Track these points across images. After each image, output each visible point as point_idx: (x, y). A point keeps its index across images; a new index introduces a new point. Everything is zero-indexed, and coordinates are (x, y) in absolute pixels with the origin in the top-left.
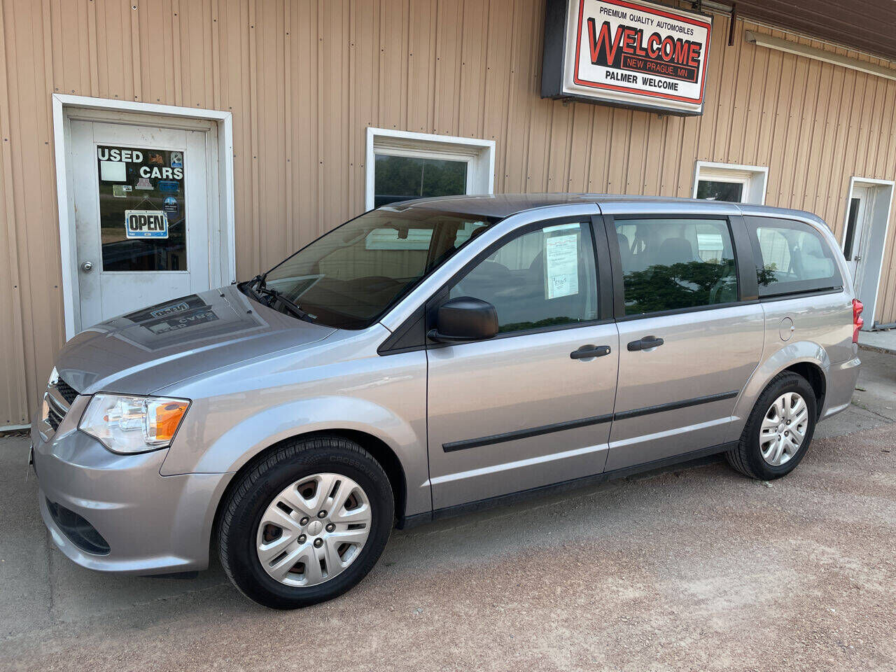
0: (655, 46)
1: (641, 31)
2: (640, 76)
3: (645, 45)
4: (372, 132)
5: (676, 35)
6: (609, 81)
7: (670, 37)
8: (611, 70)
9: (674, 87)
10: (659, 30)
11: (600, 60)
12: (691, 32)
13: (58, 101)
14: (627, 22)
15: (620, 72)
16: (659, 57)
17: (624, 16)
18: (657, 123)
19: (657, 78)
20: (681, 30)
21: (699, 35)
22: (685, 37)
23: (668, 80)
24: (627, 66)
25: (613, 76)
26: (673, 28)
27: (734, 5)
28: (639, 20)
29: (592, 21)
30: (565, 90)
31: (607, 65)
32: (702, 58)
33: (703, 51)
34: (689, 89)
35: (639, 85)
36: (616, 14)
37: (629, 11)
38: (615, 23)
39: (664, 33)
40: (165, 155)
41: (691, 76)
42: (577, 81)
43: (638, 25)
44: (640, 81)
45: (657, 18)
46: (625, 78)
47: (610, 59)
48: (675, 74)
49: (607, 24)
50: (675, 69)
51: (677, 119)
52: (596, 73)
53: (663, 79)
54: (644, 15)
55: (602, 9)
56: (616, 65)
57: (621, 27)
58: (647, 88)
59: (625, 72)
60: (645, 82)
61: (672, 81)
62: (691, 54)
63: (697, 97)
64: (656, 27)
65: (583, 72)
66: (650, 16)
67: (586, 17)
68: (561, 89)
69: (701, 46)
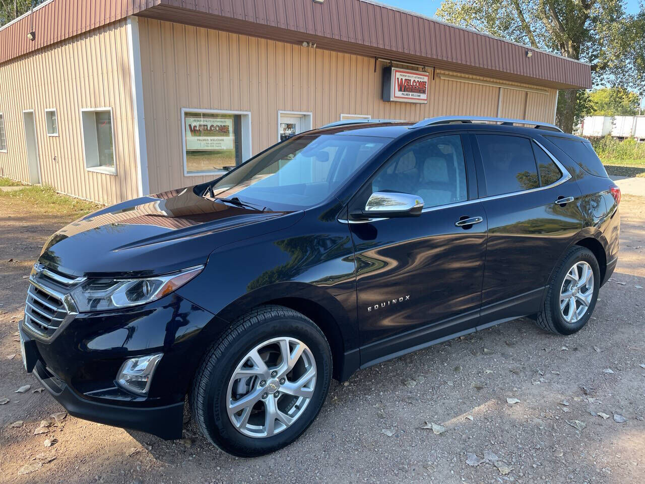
0: (414, 84)
2: (411, 94)
3: (412, 84)
4: (342, 115)
6: (403, 96)
7: (418, 81)
8: (403, 93)
9: (419, 96)
11: (400, 90)
12: (423, 78)
13: (280, 112)
14: (407, 78)
15: (406, 93)
16: (415, 87)
17: (406, 76)
19: (415, 94)
20: (421, 78)
21: (426, 79)
22: (422, 80)
23: (418, 94)
24: (409, 91)
26: (419, 78)
27: (434, 67)
28: (410, 77)
29: (398, 78)
30: (391, 100)
31: (402, 91)
32: (427, 86)
33: (427, 84)
34: (423, 96)
35: (410, 97)
36: (404, 76)
37: (407, 74)
38: (404, 78)
39: (416, 80)
40: (292, 125)
41: (424, 92)
42: (395, 97)
43: (410, 79)
46: (407, 95)
47: (403, 89)
49: (402, 79)
50: (420, 91)
52: (399, 94)
55: (401, 75)
56: (404, 91)
57: (406, 80)
58: (413, 97)
60: (412, 95)
62: (424, 85)
63: (426, 98)
64: (414, 78)
65: (396, 94)
66: (413, 75)
67: (397, 77)
68: (390, 99)
69: (426, 82)
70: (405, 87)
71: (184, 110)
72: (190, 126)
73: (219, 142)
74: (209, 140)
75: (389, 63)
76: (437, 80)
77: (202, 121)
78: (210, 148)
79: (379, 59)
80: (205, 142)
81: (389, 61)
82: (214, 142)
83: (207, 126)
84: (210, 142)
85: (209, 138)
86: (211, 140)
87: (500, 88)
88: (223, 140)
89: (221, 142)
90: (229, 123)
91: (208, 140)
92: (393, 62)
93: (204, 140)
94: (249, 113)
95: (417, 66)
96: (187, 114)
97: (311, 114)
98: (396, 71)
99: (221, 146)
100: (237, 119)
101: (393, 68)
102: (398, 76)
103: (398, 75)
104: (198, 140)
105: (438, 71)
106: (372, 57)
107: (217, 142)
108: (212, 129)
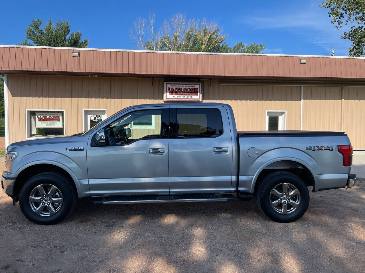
0: (185, 90)
1: (181, 88)
2: (182, 96)
3: (182, 90)
6: (174, 98)
7: (189, 88)
8: (174, 96)
9: (192, 97)
10: (185, 87)
11: (172, 94)
13: (83, 109)
14: (178, 87)
15: (177, 96)
19: (186, 96)
20: (191, 86)
22: (193, 88)
23: (189, 96)
25: (175, 97)
26: (190, 86)
27: (210, 79)
28: (180, 86)
29: (169, 88)
30: (165, 100)
33: (198, 89)
34: (195, 97)
35: (182, 97)
36: (174, 86)
37: (177, 85)
38: (174, 88)
39: (187, 88)
40: (100, 115)
41: (196, 94)
42: (167, 98)
43: (180, 87)
45: (185, 85)
46: (178, 97)
47: (174, 94)
49: (172, 88)
52: (171, 97)
53: (188, 96)
54: (182, 85)
55: (171, 86)
57: (176, 88)
58: (184, 98)
59: (178, 96)
61: (190, 96)
62: (195, 90)
65: (167, 96)
66: (183, 85)
67: (167, 88)
69: (197, 88)
70: (176, 93)
71: (27, 110)
73: (53, 124)
78: (48, 127)
79: (156, 79)
80: (45, 124)
81: (164, 79)
82: (51, 124)
83: (47, 116)
84: (48, 124)
86: (49, 123)
88: (56, 123)
90: (60, 115)
94: (64, 110)
95: (193, 79)
97: (106, 109)
98: (166, 84)
99: (54, 126)
100: (62, 113)
103: (168, 86)
104: (42, 123)
105: (218, 80)
107: (52, 124)
108: (50, 118)
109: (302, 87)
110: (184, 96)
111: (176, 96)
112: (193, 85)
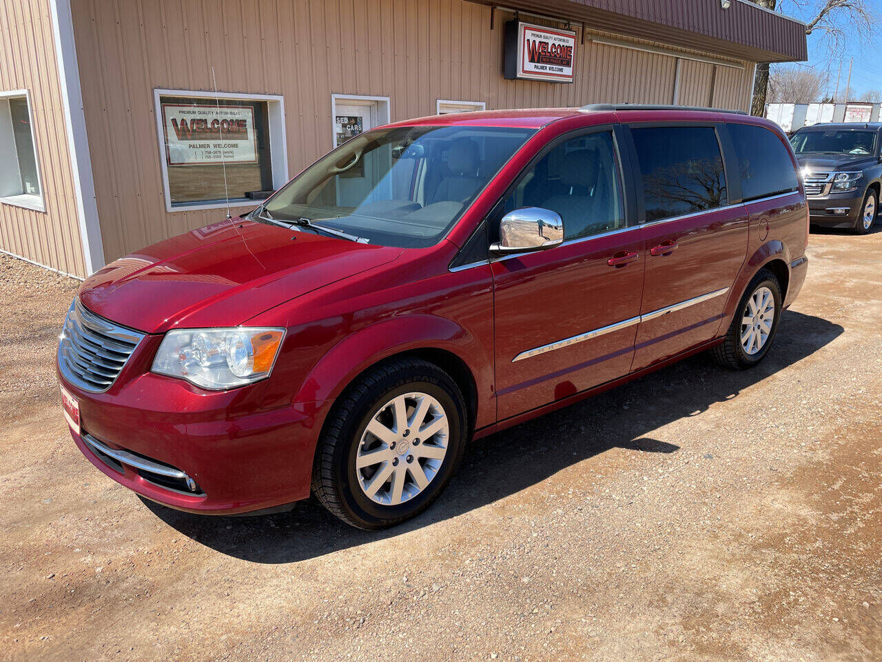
0: (554, 50)
1: (548, 43)
2: (548, 66)
3: (549, 51)
4: (439, 102)
5: (562, 43)
6: (536, 70)
7: (559, 45)
8: (536, 64)
9: (561, 70)
10: (554, 42)
11: (532, 60)
12: (568, 41)
13: (334, 96)
14: (543, 40)
16: (555, 56)
17: (541, 36)
18: (550, 87)
19: (555, 67)
20: (564, 40)
21: (571, 42)
22: (565, 44)
24: (543, 62)
25: (537, 67)
26: (560, 40)
27: (583, 23)
28: (547, 38)
29: (528, 40)
30: (518, 76)
31: (534, 62)
32: (572, 54)
33: (573, 50)
34: (568, 71)
35: (548, 71)
36: (537, 36)
37: (543, 34)
38: (538, 40)
39: (557, 43)
40: (355, 118)
41: (568, 64)
42: (524, 71)
43: (546, 41)
44: (548, 69)
45: (554, 36)
46: (542, 68)
47: (536, 59)
48: (562, 64)
49: (534, 41)
50: (562, 61)
51: (558, 85)
52: (530, 66)
53: (557, 67)
54: (549, 35)
55: (532, 34)
56: (538, 62)
57: (540, 43)
58: (551, 72)
59: (541, 65)
60: (550, 69)
61: (560, 67)
62: (568, 53)
63: (571, 74)
64: (553, 40)
65: (526, 66)
66: (552, 35)
67: (526, 40)
68: (516, 75)
69: (571, 47)
70: (539, 55)
71: (158, 93)
72: (174, 121)
73: (229, 149)
74: (212, 146)
75: (514, 14)
76: (587, 44)
77: (196, 113)
78: (212, 160)
79: (499, 8)
80: (203, 149)
81: (515, 11)
82: (222, 150)
83: (206, 120)
84: (212, 149)
85: (211, 143)
86: (215, 146)
87: (677, 58)
88: (236, 146)
89: (231, 149)
90: (247, 115)
91: (208, 146)
92: (520, 12)
93: (201, 146)
94: (281, 99)
95: (557, 20)
96: (165, 101)
97: (388, 99)
98: (526, 28)
99: (232, 157)
100: (260, 109)
101: (520, 23)
102: (528, 36)
104: (190, 146)
105: (588, 29)
106: (487, 4)
107: (226, 150)
108: (216, 126)
109: (680, 61)
110: (550, 66)
111: (539, 64)
112: (566, 38)
